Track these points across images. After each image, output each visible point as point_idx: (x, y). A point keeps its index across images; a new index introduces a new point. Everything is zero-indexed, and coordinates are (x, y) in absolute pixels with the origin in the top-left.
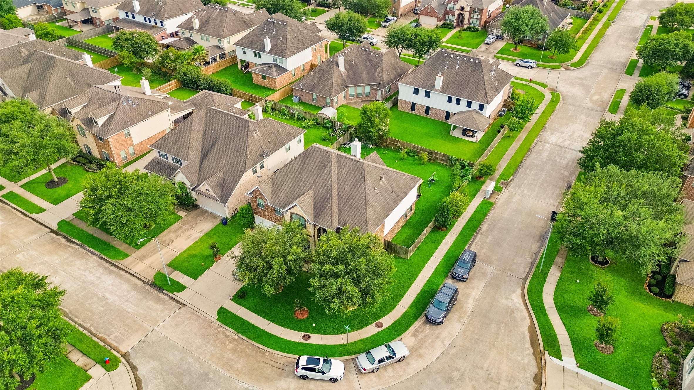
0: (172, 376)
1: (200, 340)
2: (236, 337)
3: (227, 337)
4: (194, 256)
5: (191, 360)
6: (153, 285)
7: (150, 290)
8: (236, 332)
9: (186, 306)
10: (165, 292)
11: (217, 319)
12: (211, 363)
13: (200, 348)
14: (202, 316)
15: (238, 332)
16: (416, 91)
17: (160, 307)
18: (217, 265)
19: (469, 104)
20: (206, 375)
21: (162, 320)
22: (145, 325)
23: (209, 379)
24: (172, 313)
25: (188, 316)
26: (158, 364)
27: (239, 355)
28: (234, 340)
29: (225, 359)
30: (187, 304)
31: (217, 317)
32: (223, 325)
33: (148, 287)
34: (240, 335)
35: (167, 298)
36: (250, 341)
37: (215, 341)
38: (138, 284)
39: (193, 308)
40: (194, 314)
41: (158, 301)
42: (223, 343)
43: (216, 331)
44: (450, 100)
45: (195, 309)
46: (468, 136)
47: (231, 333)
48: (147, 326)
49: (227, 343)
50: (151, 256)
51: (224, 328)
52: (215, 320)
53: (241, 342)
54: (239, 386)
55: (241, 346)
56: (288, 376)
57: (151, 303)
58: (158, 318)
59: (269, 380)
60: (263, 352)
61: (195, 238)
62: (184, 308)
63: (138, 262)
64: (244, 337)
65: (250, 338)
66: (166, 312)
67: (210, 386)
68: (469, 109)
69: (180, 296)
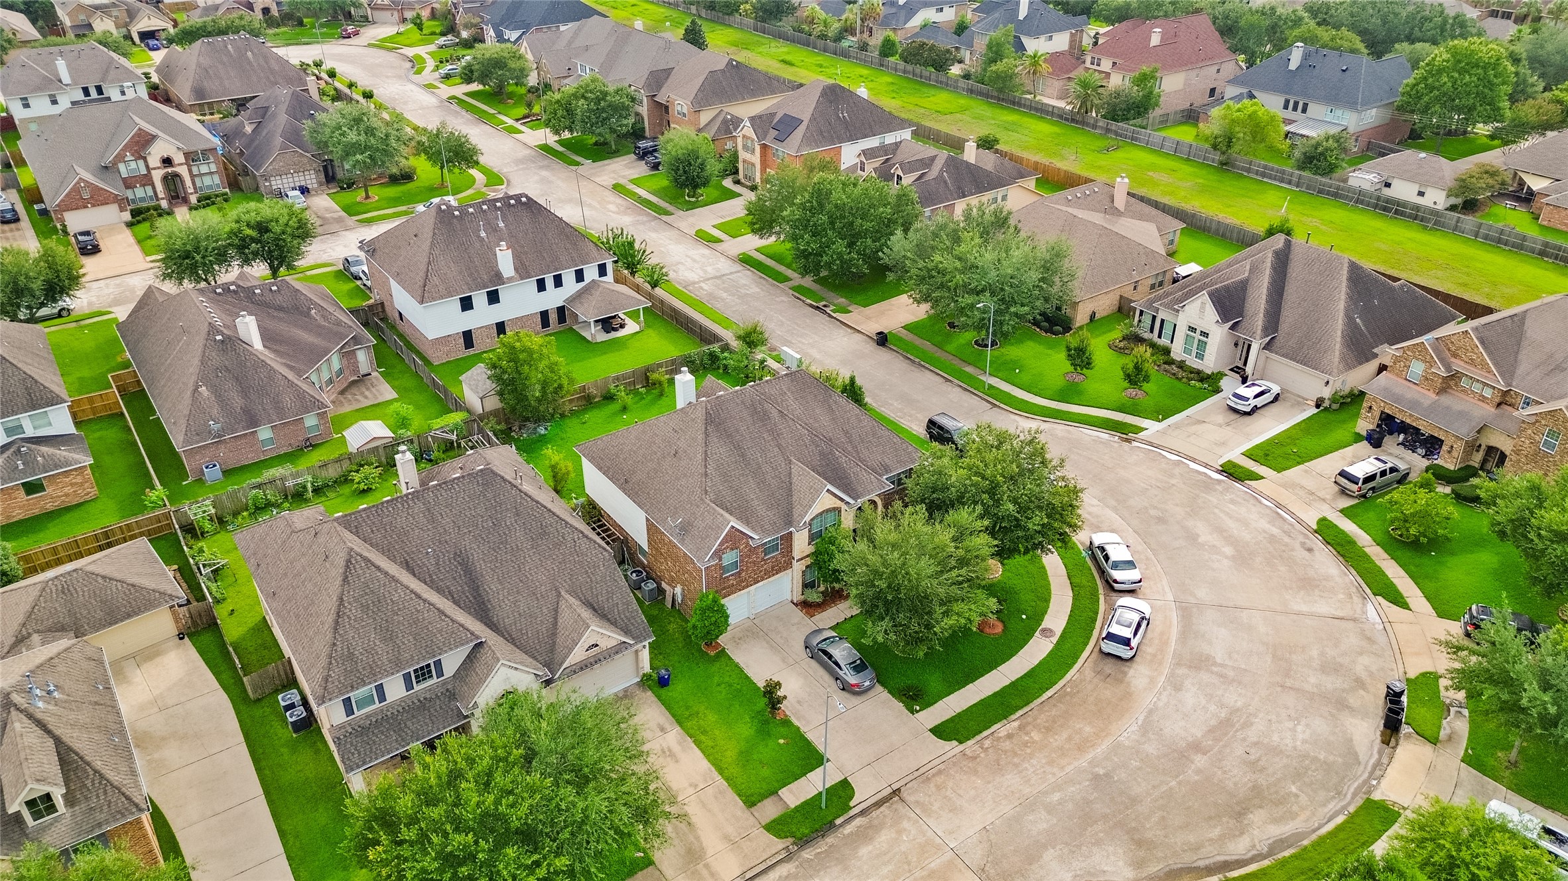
0: (1089, 829)
1: (1009, 777)
2: (1016, 724)
3: (1009, 736)
4: (745, 756)
5: (1056, 797)
6: (804, 842)
7: (819, 850)
8: (1005, 721)
9: (899, 790)
10: (838, 821)
11: (961, 743)
12: (1072, 767)
13: (1029, 780)
14: (942, 767)
15: (1005, 718)
16: (467, 304)
17: (884, 838)
18: (798, 719)
19: (580, 276)
20: (1096, 777)
21: (930, 833)
22: (932, 865)
23: (1107, 775)
24: (913, 815)
25: (934, 789)
26: (1052, 851)
27: (1062, 726)
28: (1020, 728)
29: (1067, 746)
30: (895, 787)
31: (955, 743)
32: (978, 738)
33: (807, 854)
34: (1013, 717)
35: (858, 821)
36: (1032, 705)
37: (1016, 754)
38: (785, 874)
39: (912, 777)
40: (928, 779)
41: (864, 836)
42: (1026, 744)
43: (990, 750)
44: (541, 286)
45: (916, 774)
46: (615, 330)
47: (1001, 729)
48: (938, 861)
49: (1027, 738)
50: (698, 838)
51: (986, 737)
52: (961, 747)
53: (1030, 719)
54: (1134, 737)
55: (1039, 721)
56: (1125, 674)
57: (864, 851)
58: (918, 841)
59: (1128, 696)
60: (1062, 695)
61: (680, 743)
62: (904, 794)
63: (707, 866)
64: (1020, 712)
65: (1027, 704)
66: (905, 824)
67: (1123, 775)
68: (582, 285)
69: (863, 794)
